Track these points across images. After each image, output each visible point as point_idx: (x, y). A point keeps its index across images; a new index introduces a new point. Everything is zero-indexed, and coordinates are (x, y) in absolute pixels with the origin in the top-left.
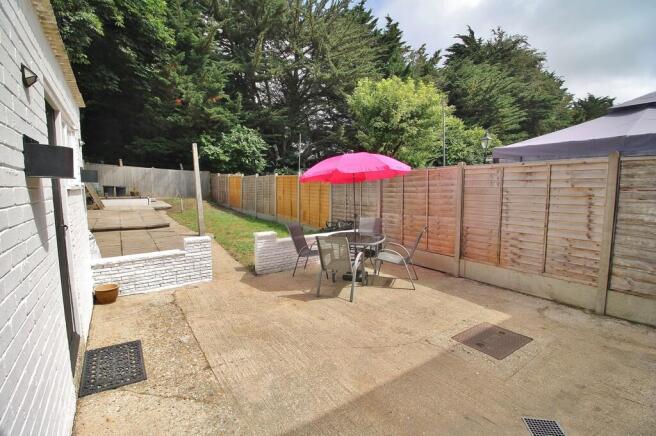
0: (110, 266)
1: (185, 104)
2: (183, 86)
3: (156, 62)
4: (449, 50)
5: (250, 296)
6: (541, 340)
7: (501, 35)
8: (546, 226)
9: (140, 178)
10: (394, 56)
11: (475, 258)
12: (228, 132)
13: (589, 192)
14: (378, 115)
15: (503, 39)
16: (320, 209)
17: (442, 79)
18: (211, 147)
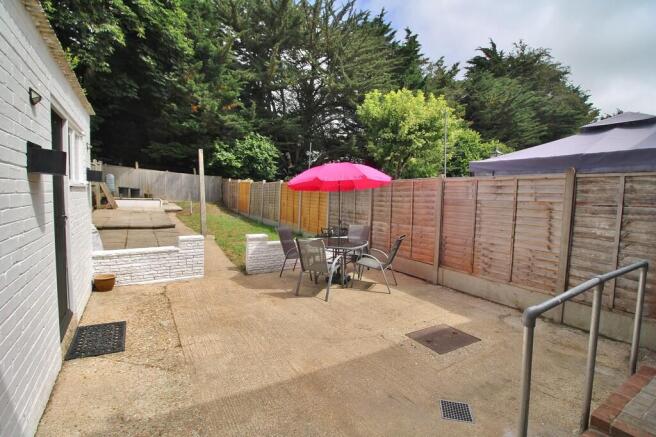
0: (109, 257)
1: (200, 110)
2: (200, 93)
3: (174, 70)
4: (470, 62)
5: (234, 292)
6: (488, 341)
7: (523, 48)
8: (513, 237)
9: (154, 179)
10: (411, 68)
11: (452, 267)
12: (242, 139)
13: (551, 206)
14: (387, 126)
15: (526, 53)
16: (319, 216)
17: (459, 91)
18: (224, 153)
